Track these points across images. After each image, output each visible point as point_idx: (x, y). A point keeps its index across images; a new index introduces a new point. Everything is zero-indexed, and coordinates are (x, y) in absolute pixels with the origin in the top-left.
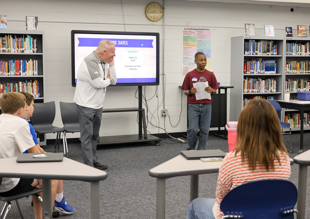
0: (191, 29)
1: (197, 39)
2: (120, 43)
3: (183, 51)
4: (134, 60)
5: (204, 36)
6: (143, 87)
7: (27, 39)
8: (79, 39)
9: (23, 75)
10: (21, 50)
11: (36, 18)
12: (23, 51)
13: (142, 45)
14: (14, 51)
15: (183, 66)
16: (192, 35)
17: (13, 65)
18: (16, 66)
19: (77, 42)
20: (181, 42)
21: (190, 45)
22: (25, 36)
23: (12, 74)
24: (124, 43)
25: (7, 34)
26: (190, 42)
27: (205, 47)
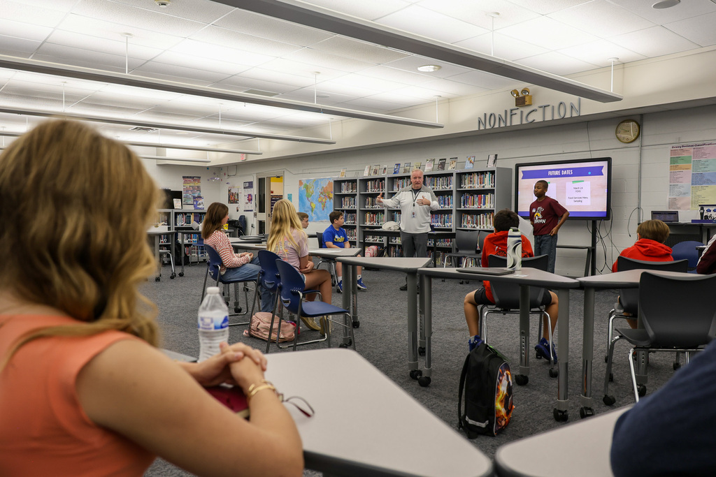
0: (683, 146)
1: (692, 160)
2: (564, 173)
3: (669, 176)
4: (580, 191)
5: (705, 154)
6: (598, 222)
7: (487, 175)
8: (523, 172)
9: (483, 208)
10: (482, 185)
11: (496, 155)
12: (484, 187)
13: (590, 173)
14: (477, 187)
15: (668, 197)
16: (685, 155)
17: (477, 199)
18: (479, 199)
19: (521, 175)
20: (668, 165)
21: (681, 168)
22: (486, 172)
23: (475, 207)
24: (569, 172)
25: (473, 172)
26: (681, 165)
27: (706, 169)
